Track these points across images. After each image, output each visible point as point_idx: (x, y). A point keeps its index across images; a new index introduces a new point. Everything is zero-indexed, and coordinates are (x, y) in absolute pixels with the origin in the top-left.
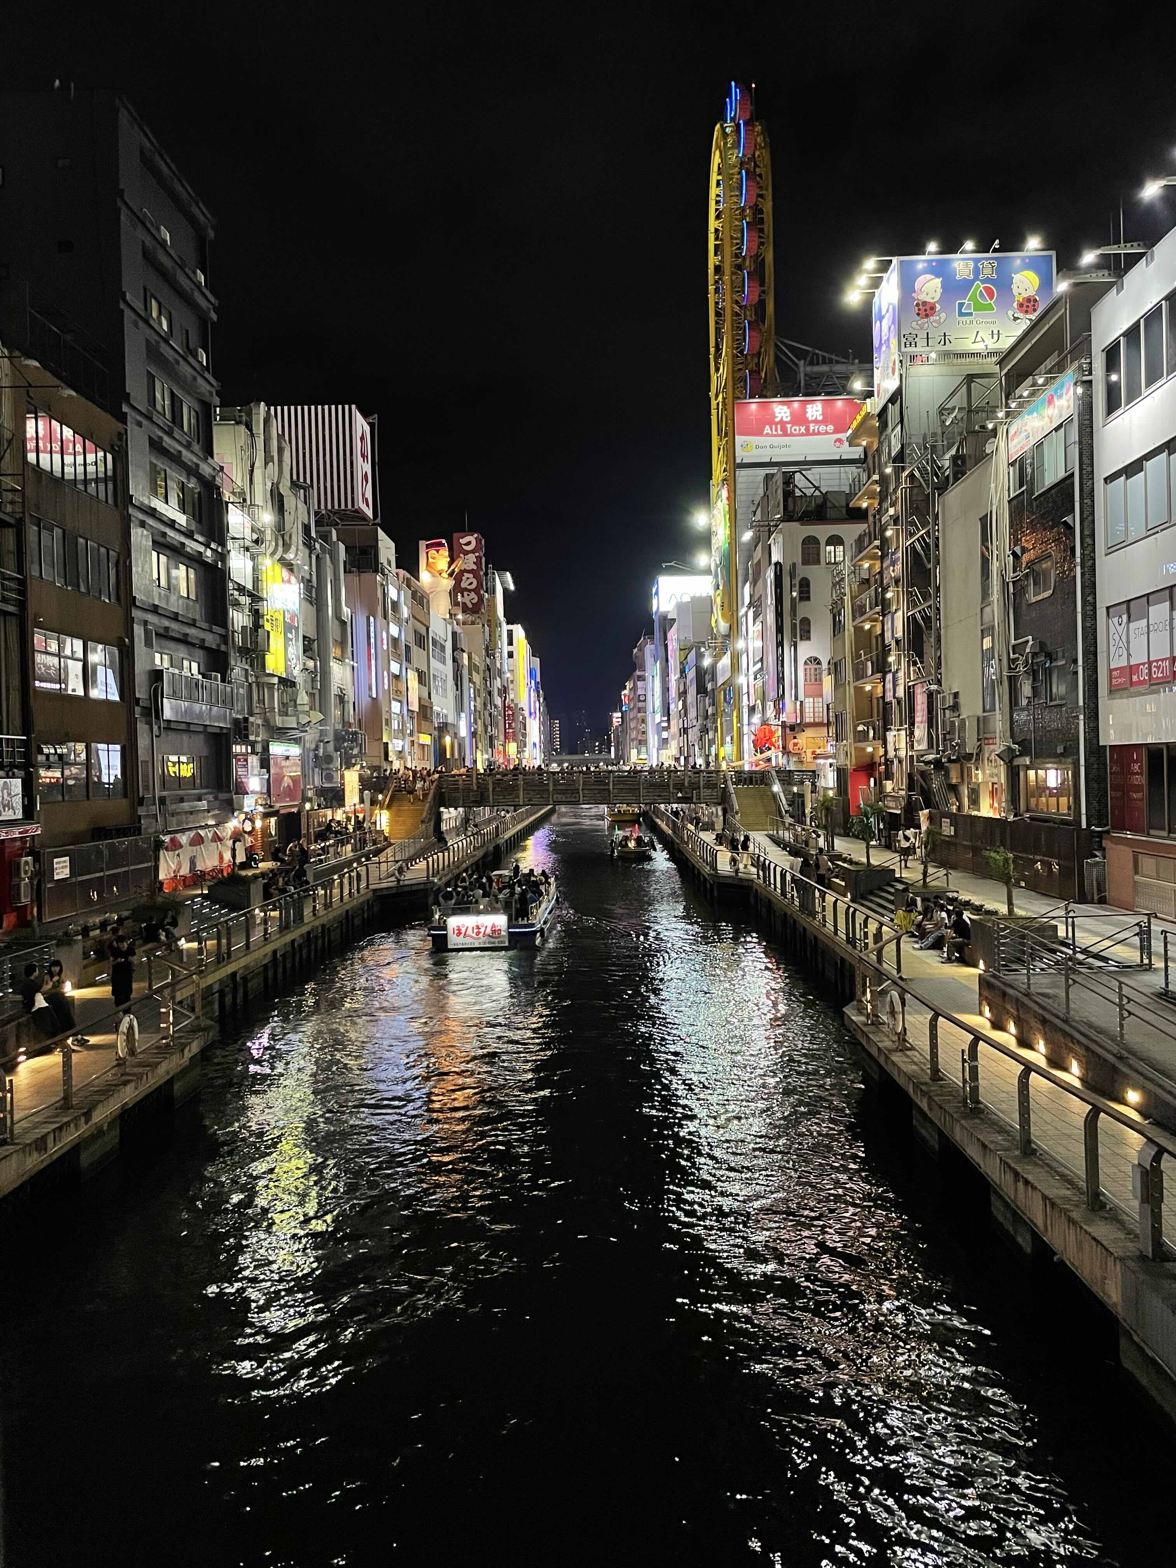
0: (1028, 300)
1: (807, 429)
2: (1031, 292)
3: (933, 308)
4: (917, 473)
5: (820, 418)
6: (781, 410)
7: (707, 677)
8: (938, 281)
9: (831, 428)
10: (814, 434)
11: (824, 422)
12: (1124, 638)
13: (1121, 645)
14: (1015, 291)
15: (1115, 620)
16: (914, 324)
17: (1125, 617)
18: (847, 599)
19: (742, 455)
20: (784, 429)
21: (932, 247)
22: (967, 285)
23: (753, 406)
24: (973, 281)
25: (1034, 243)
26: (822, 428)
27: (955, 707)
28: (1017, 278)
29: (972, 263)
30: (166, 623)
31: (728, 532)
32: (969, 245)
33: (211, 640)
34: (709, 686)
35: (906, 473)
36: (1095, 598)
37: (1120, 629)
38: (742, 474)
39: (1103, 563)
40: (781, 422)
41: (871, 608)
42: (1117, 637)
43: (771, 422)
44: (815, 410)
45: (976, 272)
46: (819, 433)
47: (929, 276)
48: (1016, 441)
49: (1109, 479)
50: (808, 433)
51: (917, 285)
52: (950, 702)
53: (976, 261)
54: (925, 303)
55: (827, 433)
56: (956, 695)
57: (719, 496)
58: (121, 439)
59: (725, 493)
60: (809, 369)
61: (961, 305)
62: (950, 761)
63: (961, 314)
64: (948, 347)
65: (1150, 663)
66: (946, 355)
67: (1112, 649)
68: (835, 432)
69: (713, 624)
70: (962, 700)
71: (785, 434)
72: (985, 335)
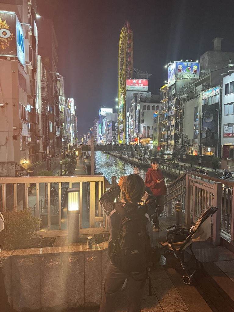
0: (195, 70)
1: (139, 85)
2: (196, 69)
3: (181, 70)
4: (179, 98)
5: (141, 83)
6: (134, 81)
7: (115, 128)
8: (182, 66)
9: (143, 85)
10: (140, 86)
11: (142, 84)
12: (227, 129)
14: (194, 69)
15: (226, 126)
16: (178, 73)
17: (228, 126)
18: (158, 117)
19: (127, 89)
20: (135, 85)
21: (182, 60)
22: (186, 67)
23: (129, 80)
24: (187, 67)
25: (197, 61)
26: (141, 85)
27: (187, 137)
28: (194, 67)
29: (187, 64)
31: (123, 102)
32: (187, 61)
34: (116, 129)
35: (176, 98)
36: (221, 123)
38: (127, 92)
39: (223, 117)
40: (134, 83)
41: (165, 119)
42: (226, 129)
43: (133, 83)
44: (140, 81)
45: (188, 65)
46: (141, 86)
47: (180, 65)
48: (204, 96)
49: (225, 105)
50: (139, 86)
51: (179, 66)
52: (186, 136)
53: (188, 63)
54: (180, 69)
55: (142, 86)
56: (187, 135)
57: (121, 95)
59: (123, 95)
60: (139, 74)
61: (185, 70)
62: (186, 146)
63: (185, 72)
64: (183, 77)
65: (233, 133)
66: (183, 78)
67: (224, 131)
68: (143, 86)
69: (119, 118)
70: (188, 136)
71: (135, 86)
72: (189, 76)
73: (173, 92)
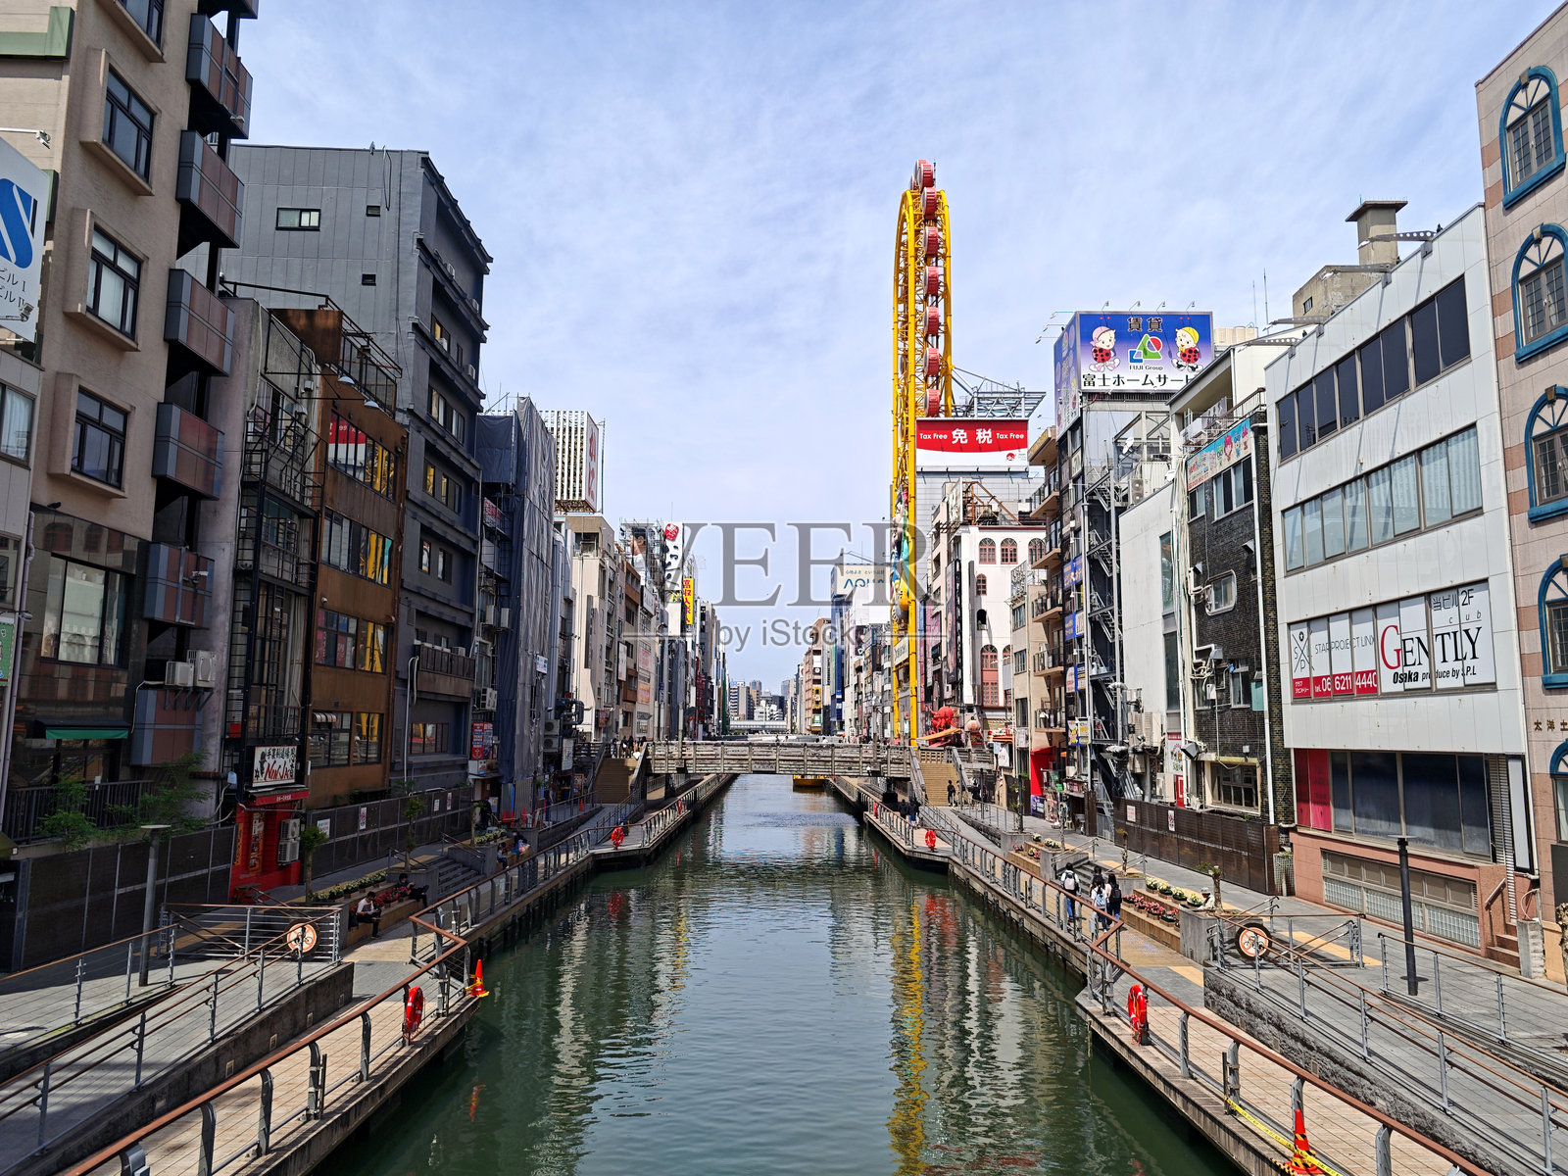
0: (1190, 351)
2: (1192, 345)
8: (1112, 333)
12: (1305, 652)
13: (1303, 658)
14: (1179, 343)
15: (1297, 635)
16: (1092, 367)
17: (1306, 634)
18: (1028, 597)
22: (1136, 337)
24: (1142, 334)
27: (1138, 703)
28: (1180, 333)
30: (426, 602)
33: (461, 620)
35: (1086, 493)
36: (1276, 615)
37: (1302, 646)
38: (922, 481)
39: (1281, 583)
41: (1051, 607)
42: (1299, 651)
45: (1145, 325)
47: (1104, 328)
48: (1194, 473)
49: (1286, 511)
51: (1095, 334)
52: (1133, 697)
54: (1101, 350)
56: (1139, 692)
58: (403, 444)
61: (1132, 353)
62: (1135, 752)
63: (1132, 360)
64: (1122, 387)
65: (1332, 676)
66: (1119, 393)
67: (1294, 661)
70: (1144, 697)
72: (1153, 377)
73: (1074, 465)
